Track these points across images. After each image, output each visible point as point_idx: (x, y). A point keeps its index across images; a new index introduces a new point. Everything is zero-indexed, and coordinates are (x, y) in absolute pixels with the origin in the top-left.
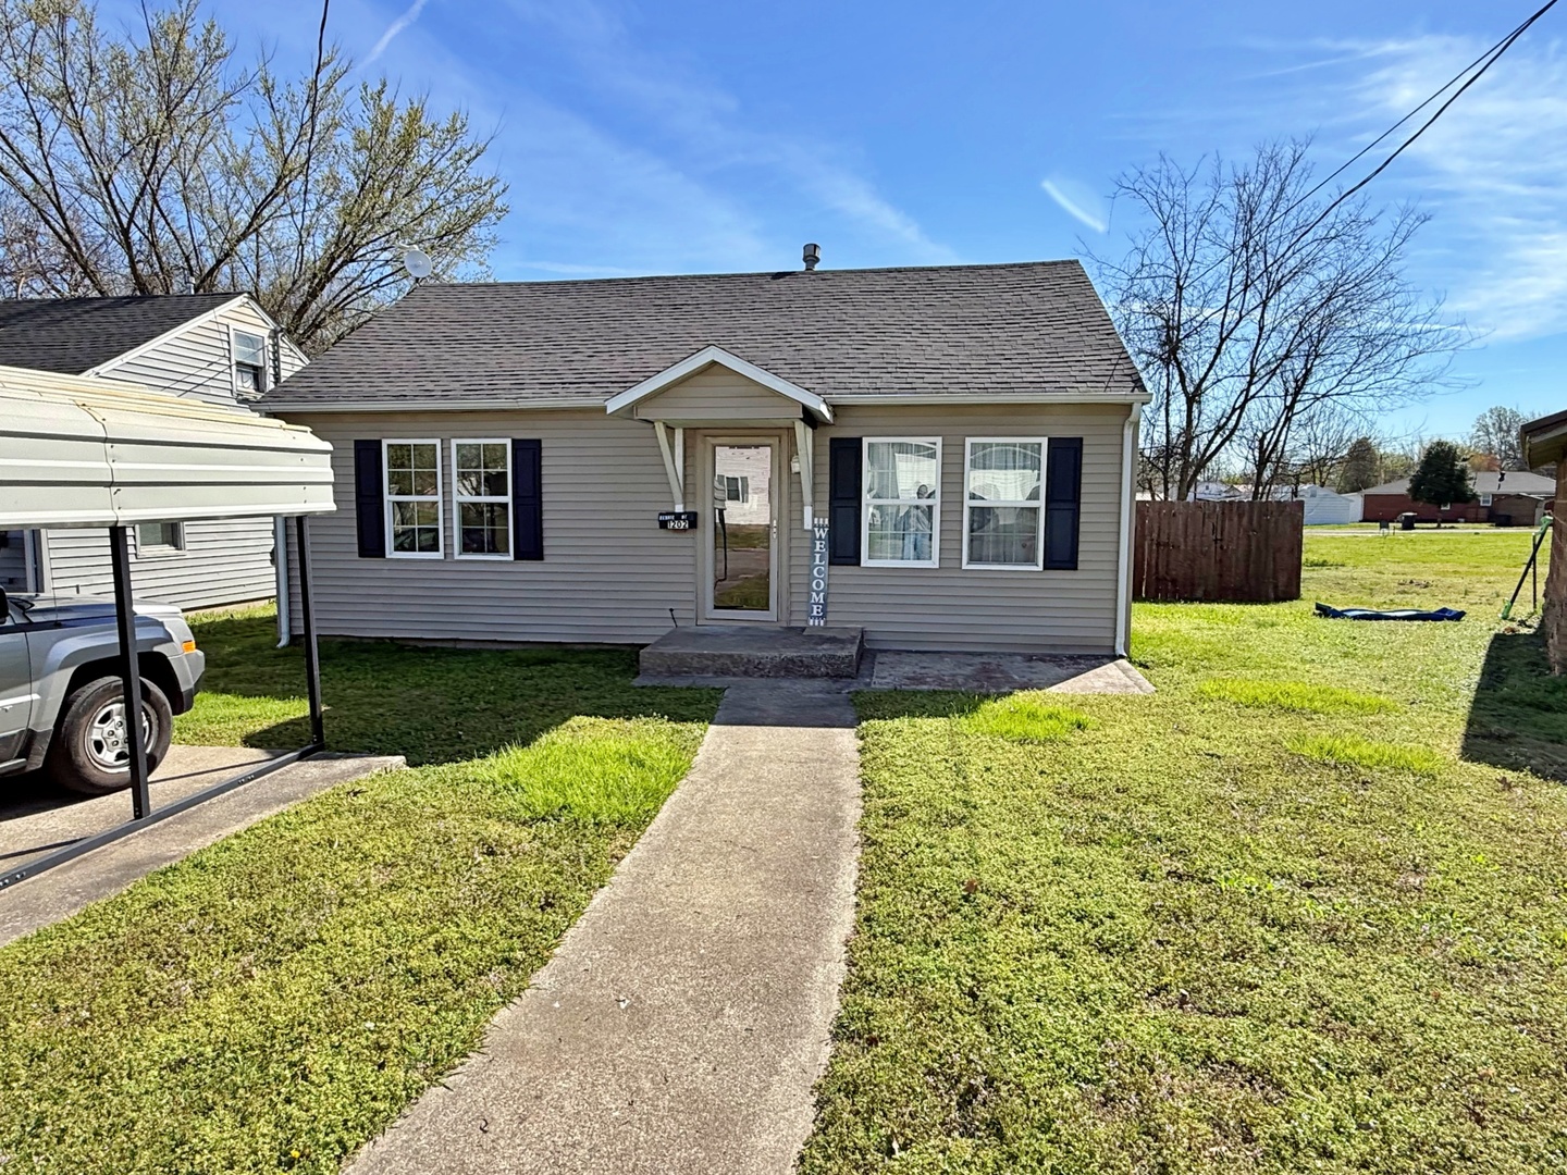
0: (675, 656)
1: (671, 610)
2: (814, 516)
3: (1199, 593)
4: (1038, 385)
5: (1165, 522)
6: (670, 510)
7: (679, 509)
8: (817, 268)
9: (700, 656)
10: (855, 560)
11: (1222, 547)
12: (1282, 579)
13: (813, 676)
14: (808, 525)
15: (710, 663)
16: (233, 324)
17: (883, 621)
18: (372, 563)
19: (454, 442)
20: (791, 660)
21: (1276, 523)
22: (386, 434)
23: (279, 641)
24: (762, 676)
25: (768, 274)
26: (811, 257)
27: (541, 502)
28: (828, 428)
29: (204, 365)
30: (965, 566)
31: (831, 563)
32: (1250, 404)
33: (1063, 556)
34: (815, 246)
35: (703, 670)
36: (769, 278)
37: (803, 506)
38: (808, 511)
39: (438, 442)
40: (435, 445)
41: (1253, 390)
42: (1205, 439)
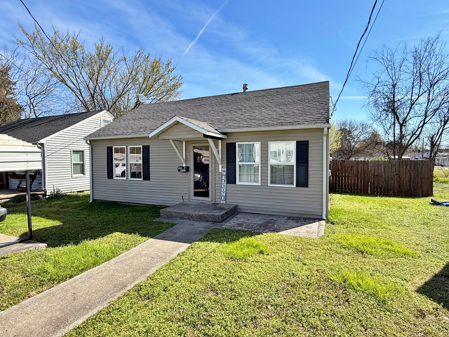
0: (169, 212)
1: (182, 196)
2: (222, 168)
3: (391, 193)
4: (292, 123)
5: (376, 167)
6: (181, 166)
7: (184, 165)
8: (247, 91)
9: (176, 212)
10: (234, 182)
11: (399, 177)
12: (425, 189)
13: (208, 221)
14: (220, 171)
15: (179, 215)
16: (102, 118)
17: (243, 202)
18: (110, 180)
19: (129, 147)
20: (201, 215)
21: (422, 167)
22: (114, 145)
23: (90, 201)
24: (193, 220)
25: (230, 94)
26: (245, 88)
27: (149, 164)
28: (225, 140)
29: (94, 128)
30: (269, 185)
31: (227, 183)
32: (425, 125)
33: (303, 182)
34: (246, 84)
35: (176, 217)
36: (230, 95)
37: (219, 165)
38: (220, 166)
39: (125, 147)
40: (125, 148)
41: (426, 121)
42: (408, 138)
